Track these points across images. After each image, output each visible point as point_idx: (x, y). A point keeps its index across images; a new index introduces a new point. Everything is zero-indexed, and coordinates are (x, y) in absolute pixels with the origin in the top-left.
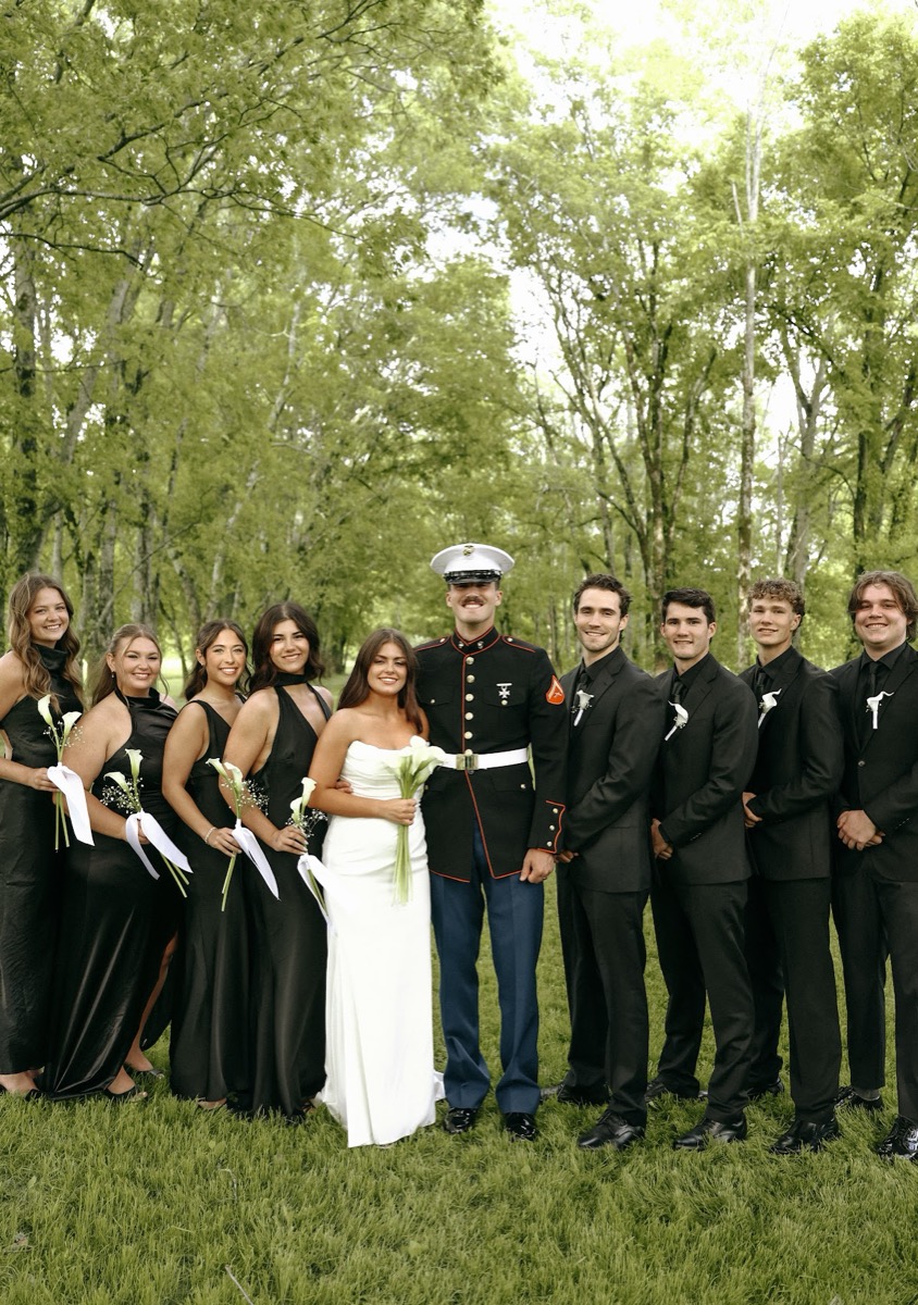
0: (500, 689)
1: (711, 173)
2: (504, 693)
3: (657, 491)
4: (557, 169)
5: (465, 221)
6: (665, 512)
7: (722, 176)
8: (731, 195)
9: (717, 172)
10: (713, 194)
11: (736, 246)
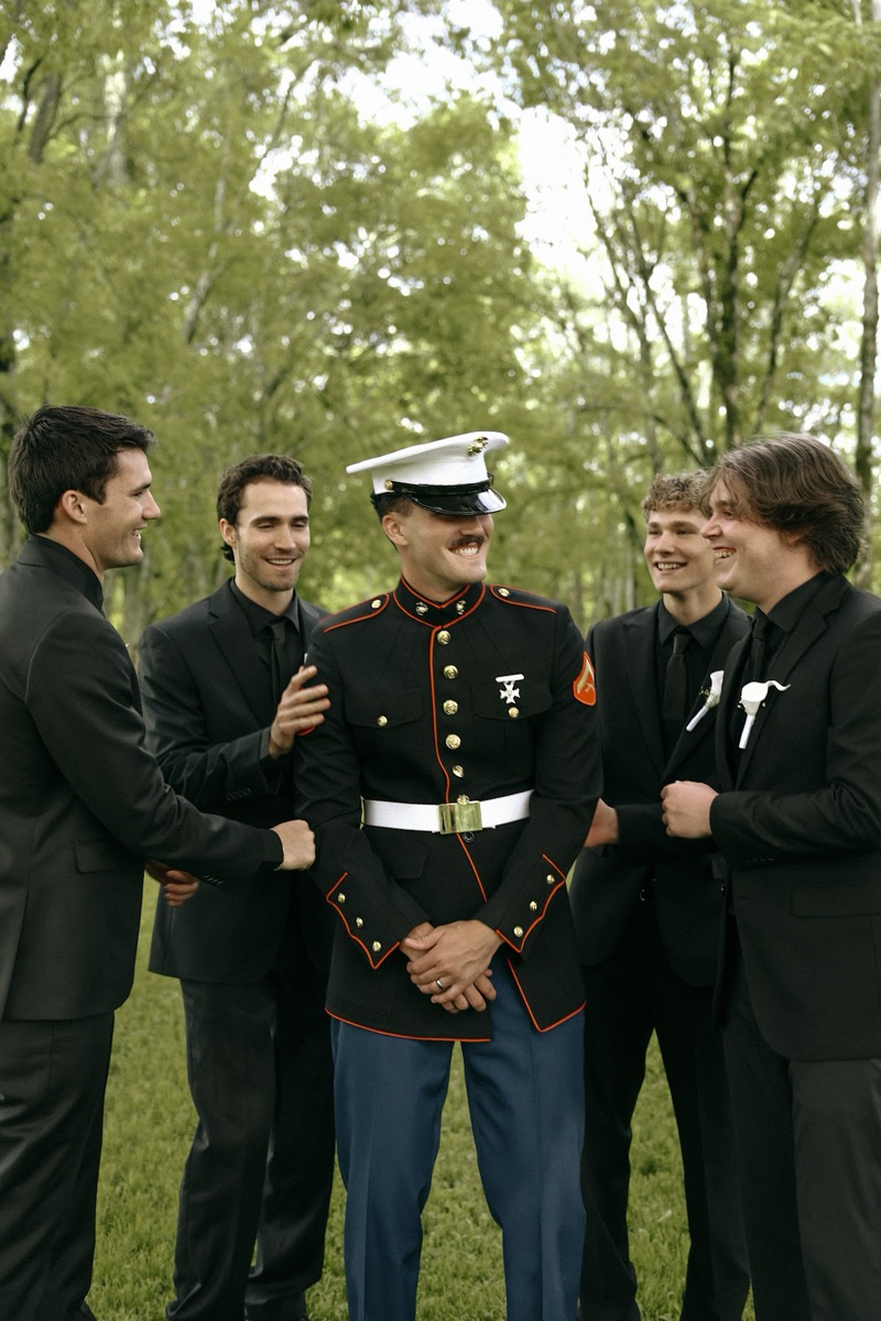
0: (502, 686)
2: (510, 694)
11: (855, 54)
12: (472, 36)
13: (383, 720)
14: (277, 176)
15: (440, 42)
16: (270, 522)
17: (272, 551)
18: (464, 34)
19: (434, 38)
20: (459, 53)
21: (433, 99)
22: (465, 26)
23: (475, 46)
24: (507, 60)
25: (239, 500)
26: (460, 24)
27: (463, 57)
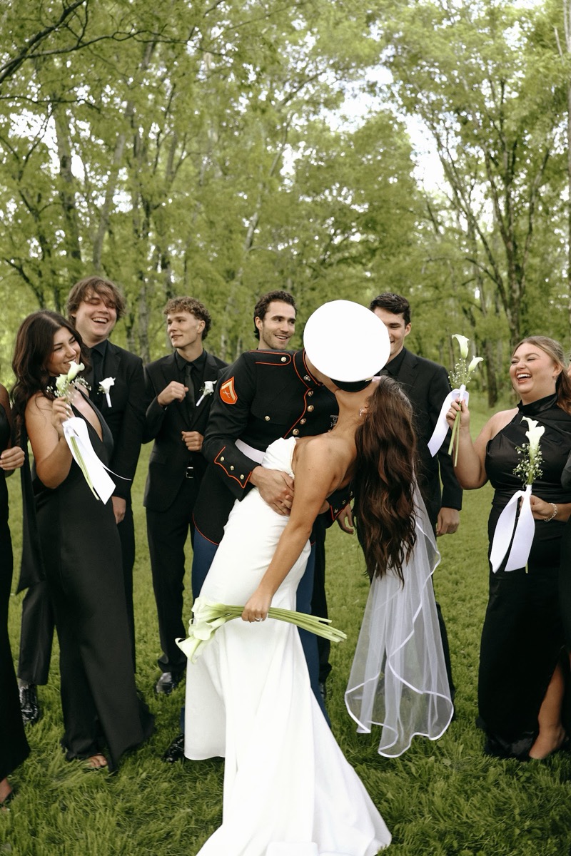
1: (539, 25)
3: (511, 255)
4: (423, 34)
5: (372, 88)
6: (517, 270)
7: (548, 26)
8: (554, 39)
9: (544, 24)
10: (542, 40)
11: (559, 71)
12: (378, 85)
13: (267, 418)
14: (295, 162)
15: (364, 91)
16: (280, 319)
17: (278, 331)
18: (374, 84)
19: (360, 89)
20: (373, 94)
21: (363, 118)
22: (374, 81)
23: (381, 90)
24: (397, 95)
25: (266, 308)
26: (373, 80)
27: (375, 96)
